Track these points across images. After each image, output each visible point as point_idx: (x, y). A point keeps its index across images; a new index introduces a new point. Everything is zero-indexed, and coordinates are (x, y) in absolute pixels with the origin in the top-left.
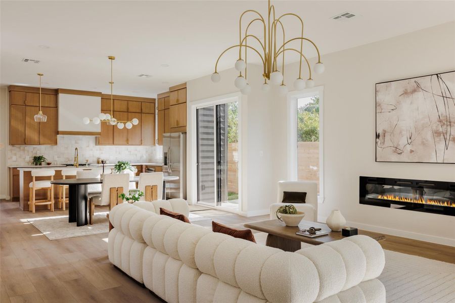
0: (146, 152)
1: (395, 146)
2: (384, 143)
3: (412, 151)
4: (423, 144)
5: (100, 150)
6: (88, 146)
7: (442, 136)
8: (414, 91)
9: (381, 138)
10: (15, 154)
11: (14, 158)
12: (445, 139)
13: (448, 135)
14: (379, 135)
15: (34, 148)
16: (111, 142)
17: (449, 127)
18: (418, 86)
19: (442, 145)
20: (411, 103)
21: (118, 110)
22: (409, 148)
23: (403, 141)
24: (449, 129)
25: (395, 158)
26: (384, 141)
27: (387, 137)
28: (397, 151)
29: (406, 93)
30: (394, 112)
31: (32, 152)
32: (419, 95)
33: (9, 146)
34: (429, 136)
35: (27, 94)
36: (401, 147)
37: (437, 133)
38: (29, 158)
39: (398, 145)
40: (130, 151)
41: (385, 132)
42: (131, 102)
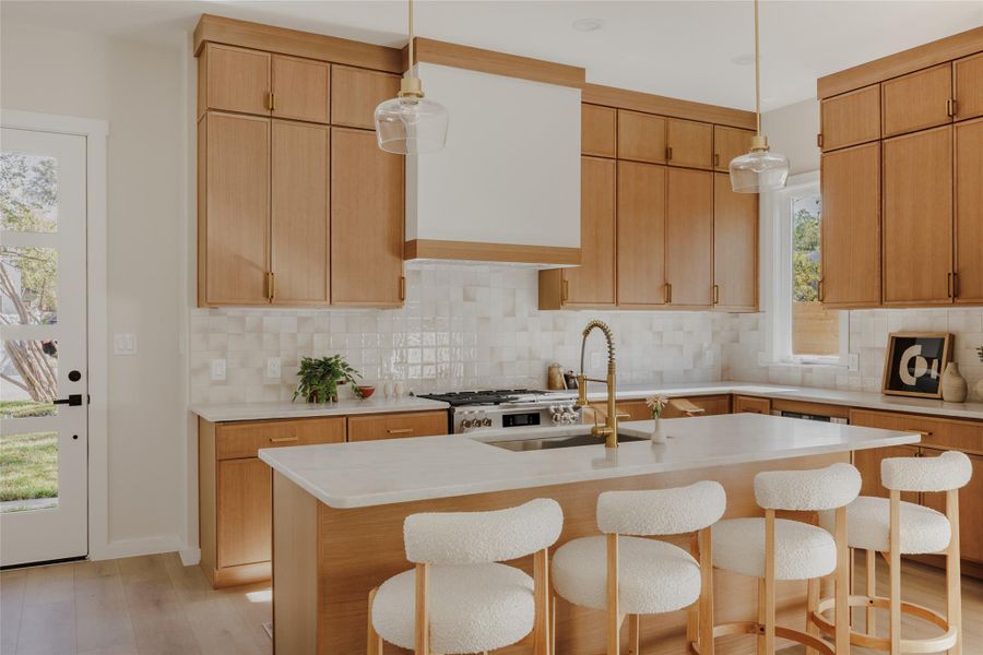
0: (715, 334)
5: (556, 328)
6: (512, 314)
10: (223, 352)
11: (218, 368)
15: (302, 321)
16: (609, 296)
21: (633, 154)
31: (293, 336)
33: (196, 311)
35: (279, 61)
38: (279, 365)
40: (660, 335)
42: (678, 123)
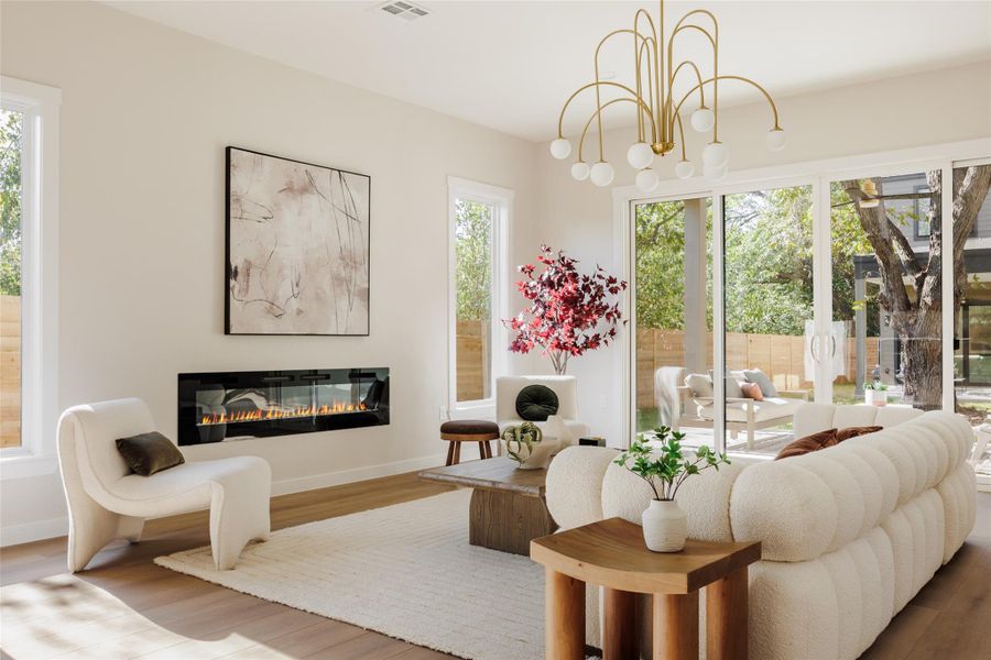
1: (270, 299)
2: (247, 290)
3: (299, 312)
4: (318, 298)
7: (345, 287)
8: (304, 190)
9: (240, 277)
12: (349, 291)
13: (353, 283)
14: (236, 272)
17: (353, 271)
18: (311, 182)
19: (344, 304)
20: (299, 214)
22: (295, 304)
23: (285, 290)
24: (354, 276)
25: (268, 326)
26: (248, 286)
27: (255, 279)
28: (274, 310)
29: (289, 189)
30: (268, 222)
32: (312, 200)
34: (326, 284)
36: (281, 302)
37: (338, 281)
39: (275, 296)
41: (249, 265)
